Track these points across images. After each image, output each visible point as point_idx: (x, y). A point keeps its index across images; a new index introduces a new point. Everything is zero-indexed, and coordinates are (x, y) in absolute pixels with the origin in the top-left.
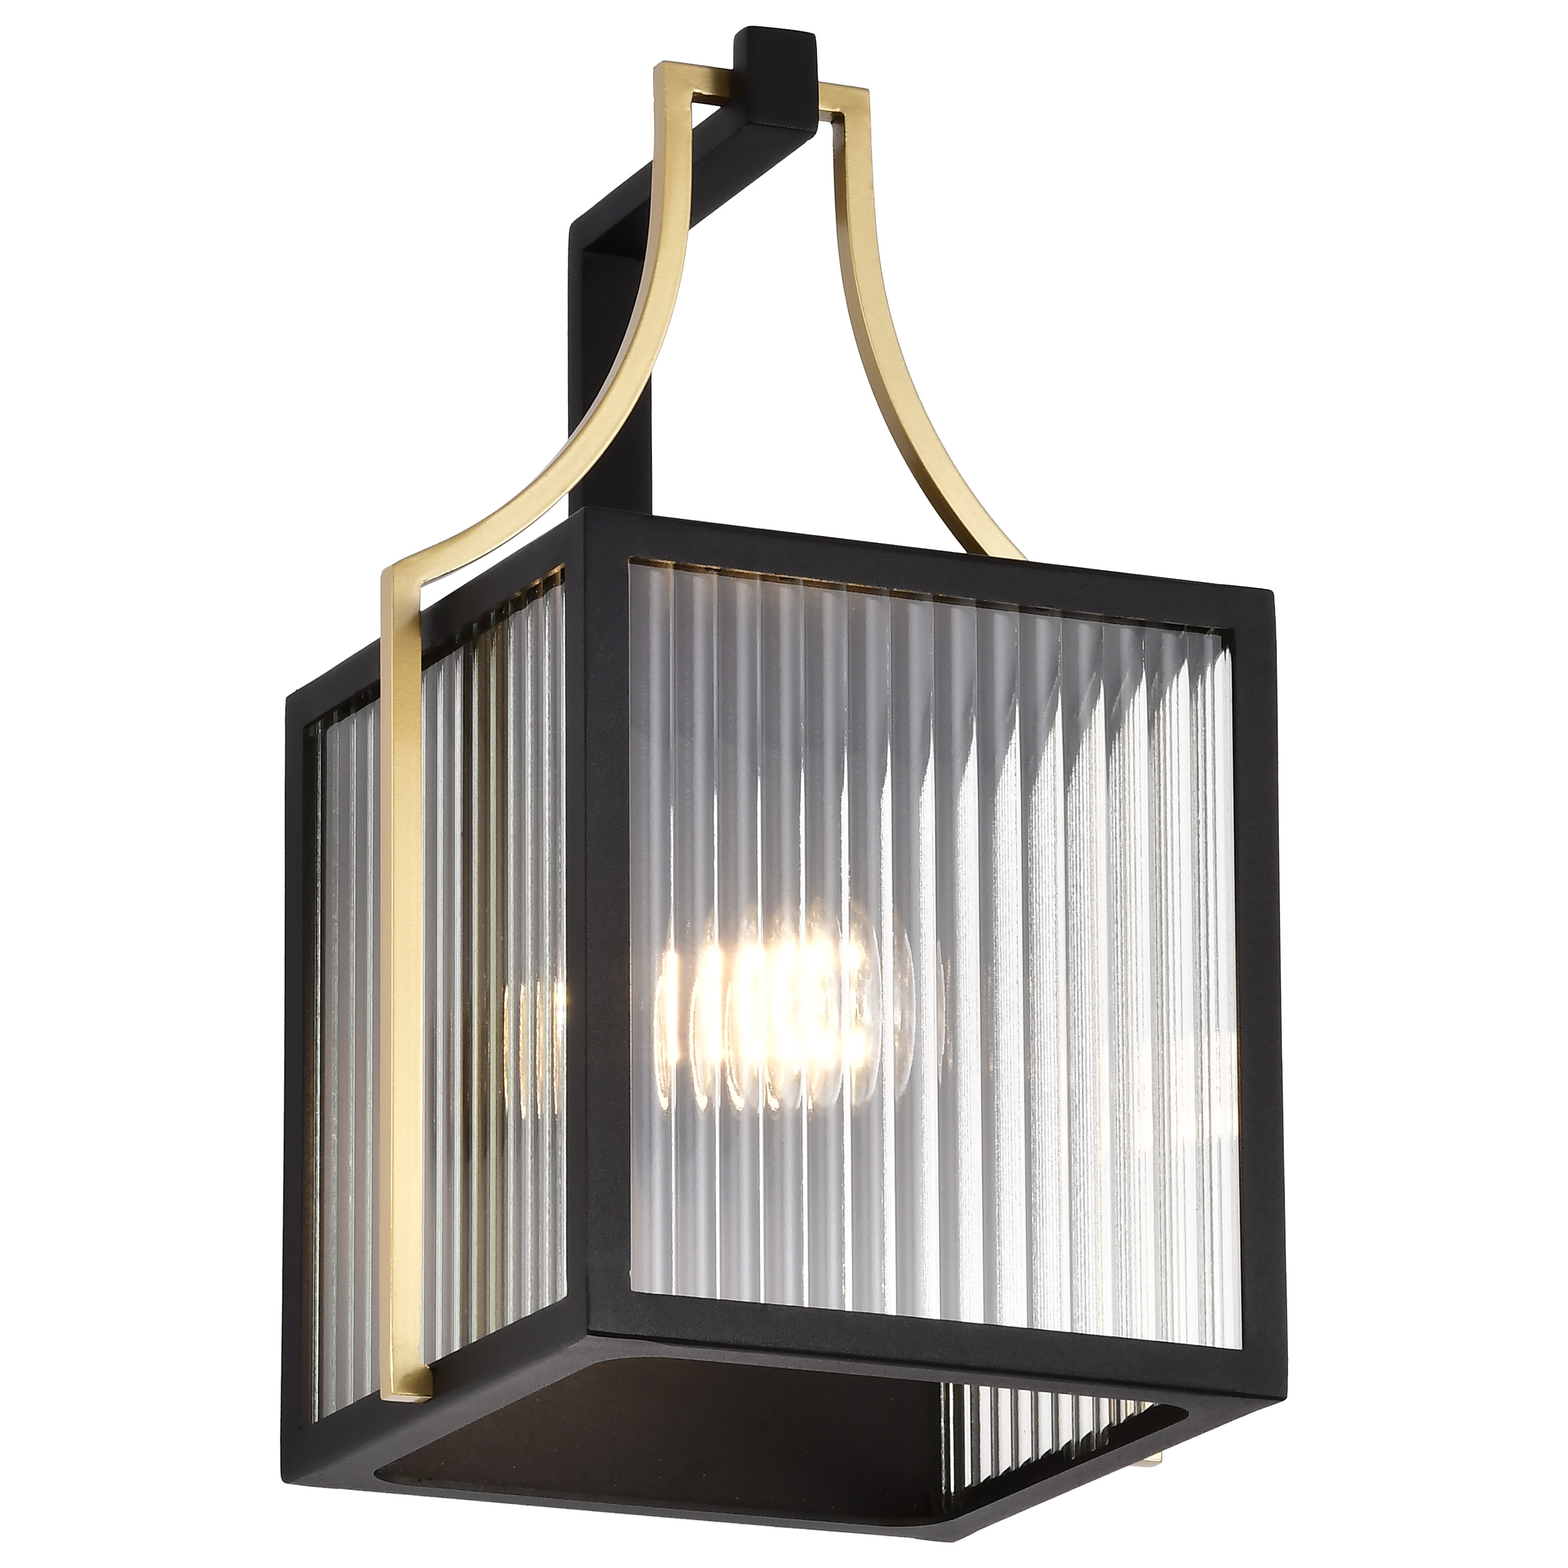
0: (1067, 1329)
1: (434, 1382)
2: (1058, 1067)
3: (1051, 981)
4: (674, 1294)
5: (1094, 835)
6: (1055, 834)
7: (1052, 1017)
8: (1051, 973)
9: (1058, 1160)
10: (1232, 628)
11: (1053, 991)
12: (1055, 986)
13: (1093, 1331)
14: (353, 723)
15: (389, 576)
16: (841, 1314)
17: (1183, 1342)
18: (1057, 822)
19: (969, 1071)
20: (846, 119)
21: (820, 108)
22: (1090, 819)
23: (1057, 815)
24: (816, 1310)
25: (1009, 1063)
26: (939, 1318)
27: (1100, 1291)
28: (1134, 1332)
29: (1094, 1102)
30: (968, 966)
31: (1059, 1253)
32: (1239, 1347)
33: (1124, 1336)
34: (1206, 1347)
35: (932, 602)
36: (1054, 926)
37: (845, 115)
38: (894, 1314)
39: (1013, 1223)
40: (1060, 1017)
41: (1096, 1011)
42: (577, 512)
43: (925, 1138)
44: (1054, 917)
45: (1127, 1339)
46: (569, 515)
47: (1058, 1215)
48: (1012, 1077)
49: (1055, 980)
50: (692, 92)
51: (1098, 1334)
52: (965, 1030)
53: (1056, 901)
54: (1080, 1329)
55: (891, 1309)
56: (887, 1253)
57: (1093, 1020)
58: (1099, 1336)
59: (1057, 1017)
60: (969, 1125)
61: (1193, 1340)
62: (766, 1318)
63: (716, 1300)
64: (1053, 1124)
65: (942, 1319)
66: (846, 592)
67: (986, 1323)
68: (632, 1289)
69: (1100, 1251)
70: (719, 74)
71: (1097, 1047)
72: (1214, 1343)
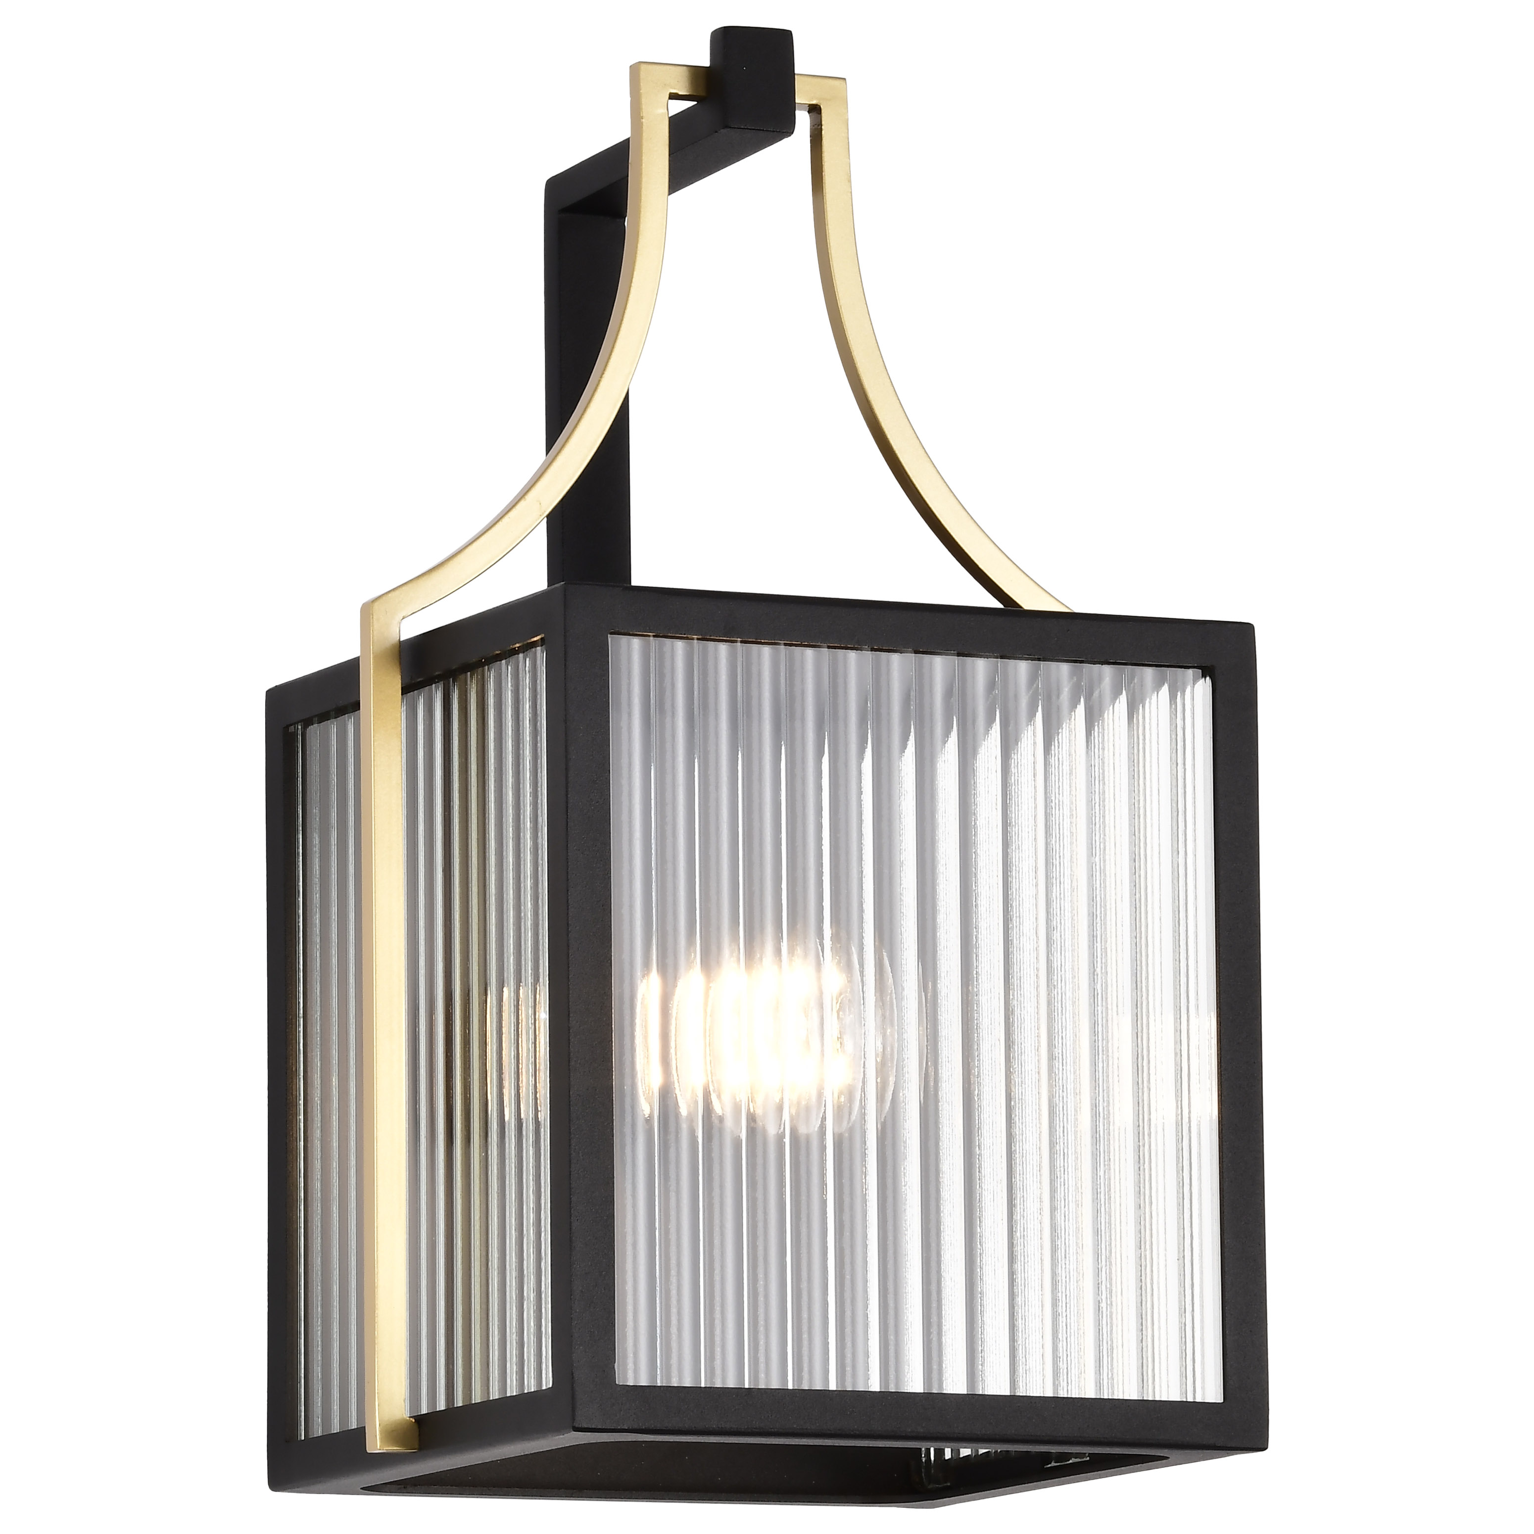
0: (1049, 1393)
1: (419, 1435)
2: (1040, 1123)
3: (1033, 1037)
4: (659, 1385)
5: (1074, 884)
6: (1037, 885)
7: (1033, 1073)
8: (1033, 1028)
9: (1039, 1218)
10: (1212, 666)
11: (1035, 1046)
12: (1037, 1041)
13: (1075, 1394)
14: (333, 727)
15: (367, 610)
16: (825, 1394)
17: (1164, 1398)
18: (1038, 873)
19: (951, 1134)
20: (822, 111)
21: (797, 101)
22: (1071, 867)
23: (1038, 865)
24: (800, 1391)
25: (991, 1124)
26: (922, 1391)
27: (1082, 1350)
28: (1116, 1392)
29: (1075, 1157)
30: (949, 1026)
31: (1041, 1314)
32: (1220, 1399)
33: (1106, 1397)
34: (1187, 1402)
35: (913, 654)
36: (1036, 980)
37: (822, 107)
38: (878, 1390)
39: (995, 1286)
40: (1041, 1073)
41: (1078, 1064)
42: (556, 585)
43: (908, 1206)
44: (1036, 971)
45: (1109, 1399)
46: (548, 586)
47: (1040, 1275)
48: (995, 1137)
49: (1037, 1035)
50: (668, 94)
51: (1080, 1396)
52: (947, 1092)
53: (1038, 954)
54: (1062, 1394)
55: (875, 1386)
56: (871, 1324)
57: (1075, 1073)
58: (1082, 1398)
59: (1039, 1073)
60: (952, 1189)
61: (1174, 1396)
62: (751, 1402)
63: (701, 1387)
64: (1035, 1182)
65: (926, 1392)
66: (827, 649)
67: (969, 1393)
68: (617, 1383)
69: (1082, 1309)
70: (696, 72)
71: (1079, 1101)
72: (1194, 1398)
